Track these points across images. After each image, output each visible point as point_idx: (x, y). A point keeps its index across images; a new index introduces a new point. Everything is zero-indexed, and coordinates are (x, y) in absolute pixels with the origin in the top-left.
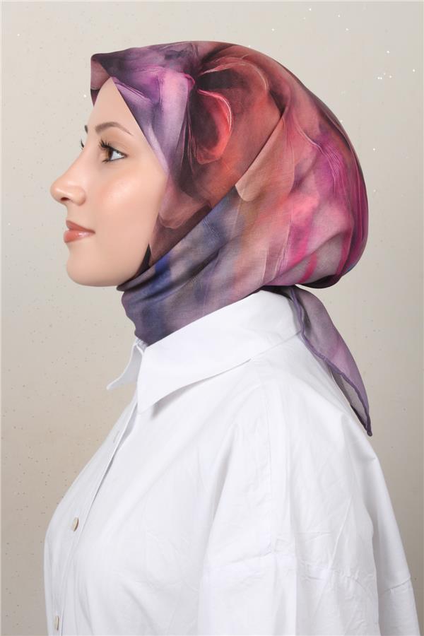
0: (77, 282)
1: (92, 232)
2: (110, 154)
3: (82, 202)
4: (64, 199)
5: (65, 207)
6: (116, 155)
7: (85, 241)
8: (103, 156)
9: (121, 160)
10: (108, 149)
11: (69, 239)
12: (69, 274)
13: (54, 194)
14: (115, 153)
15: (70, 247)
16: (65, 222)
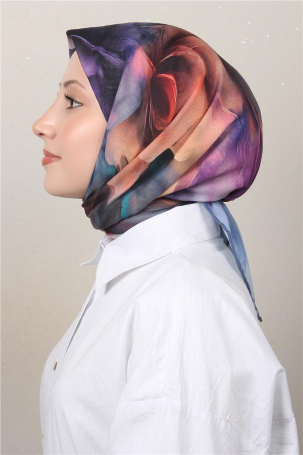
0: (50, 194)
1: (59, 158)
2: (72, 104)
3: (53, 137)
4: (41, 134)
5: (43, 140)
6: (75, 104)
7: (55, 164)
8: (69, 104)
9: (79, 108)
10: (70, 99)
11: (45, 163)
12: (45, 188)
13: (35, 131)
14: (74, 103)
15: (46, 168)
16: (42, 151)
